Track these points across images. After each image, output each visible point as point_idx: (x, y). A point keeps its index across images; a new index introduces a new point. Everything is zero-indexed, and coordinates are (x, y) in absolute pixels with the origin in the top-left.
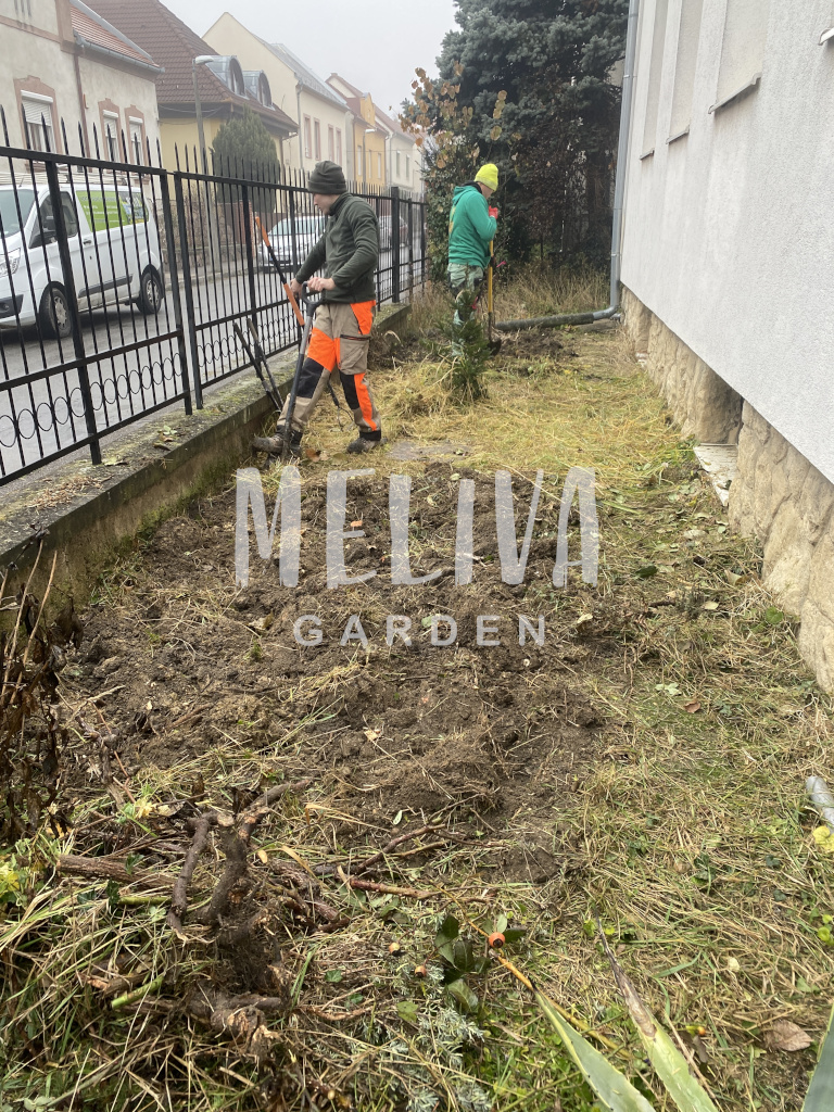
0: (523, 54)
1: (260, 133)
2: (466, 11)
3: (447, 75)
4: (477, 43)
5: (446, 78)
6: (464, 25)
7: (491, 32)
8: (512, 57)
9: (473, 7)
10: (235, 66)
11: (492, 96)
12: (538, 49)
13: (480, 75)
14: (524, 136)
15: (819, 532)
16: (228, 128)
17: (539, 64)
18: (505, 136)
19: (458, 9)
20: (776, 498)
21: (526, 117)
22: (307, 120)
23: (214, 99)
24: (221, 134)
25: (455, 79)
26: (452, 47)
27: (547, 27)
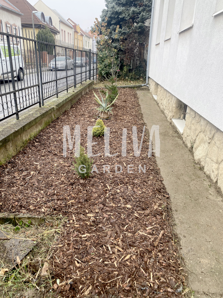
0: (123, 16)
1: (50, 33)
2: (108, 4)
3: (103, 20)
4: (111, 12)
5: (103, 21)
6: (108, 7)
7: (115, 10)
8: (120, 17)
9: (110, 3)
10: (43, 15)
11: (115, 26)
12: (127, 15)
13: (112, 21)
14: (123, 37)
15: (211, 140)
16: (41, 31)
17: (128, 19)
18: (118, 37)
19: (106, 3)
20: (197, 132)
21: (124, 33)
22: (62, 30)
23: (37, 23)
24: (39, 32)
25: (105, 21)
26: (104, 13)
27: (130, 9)
